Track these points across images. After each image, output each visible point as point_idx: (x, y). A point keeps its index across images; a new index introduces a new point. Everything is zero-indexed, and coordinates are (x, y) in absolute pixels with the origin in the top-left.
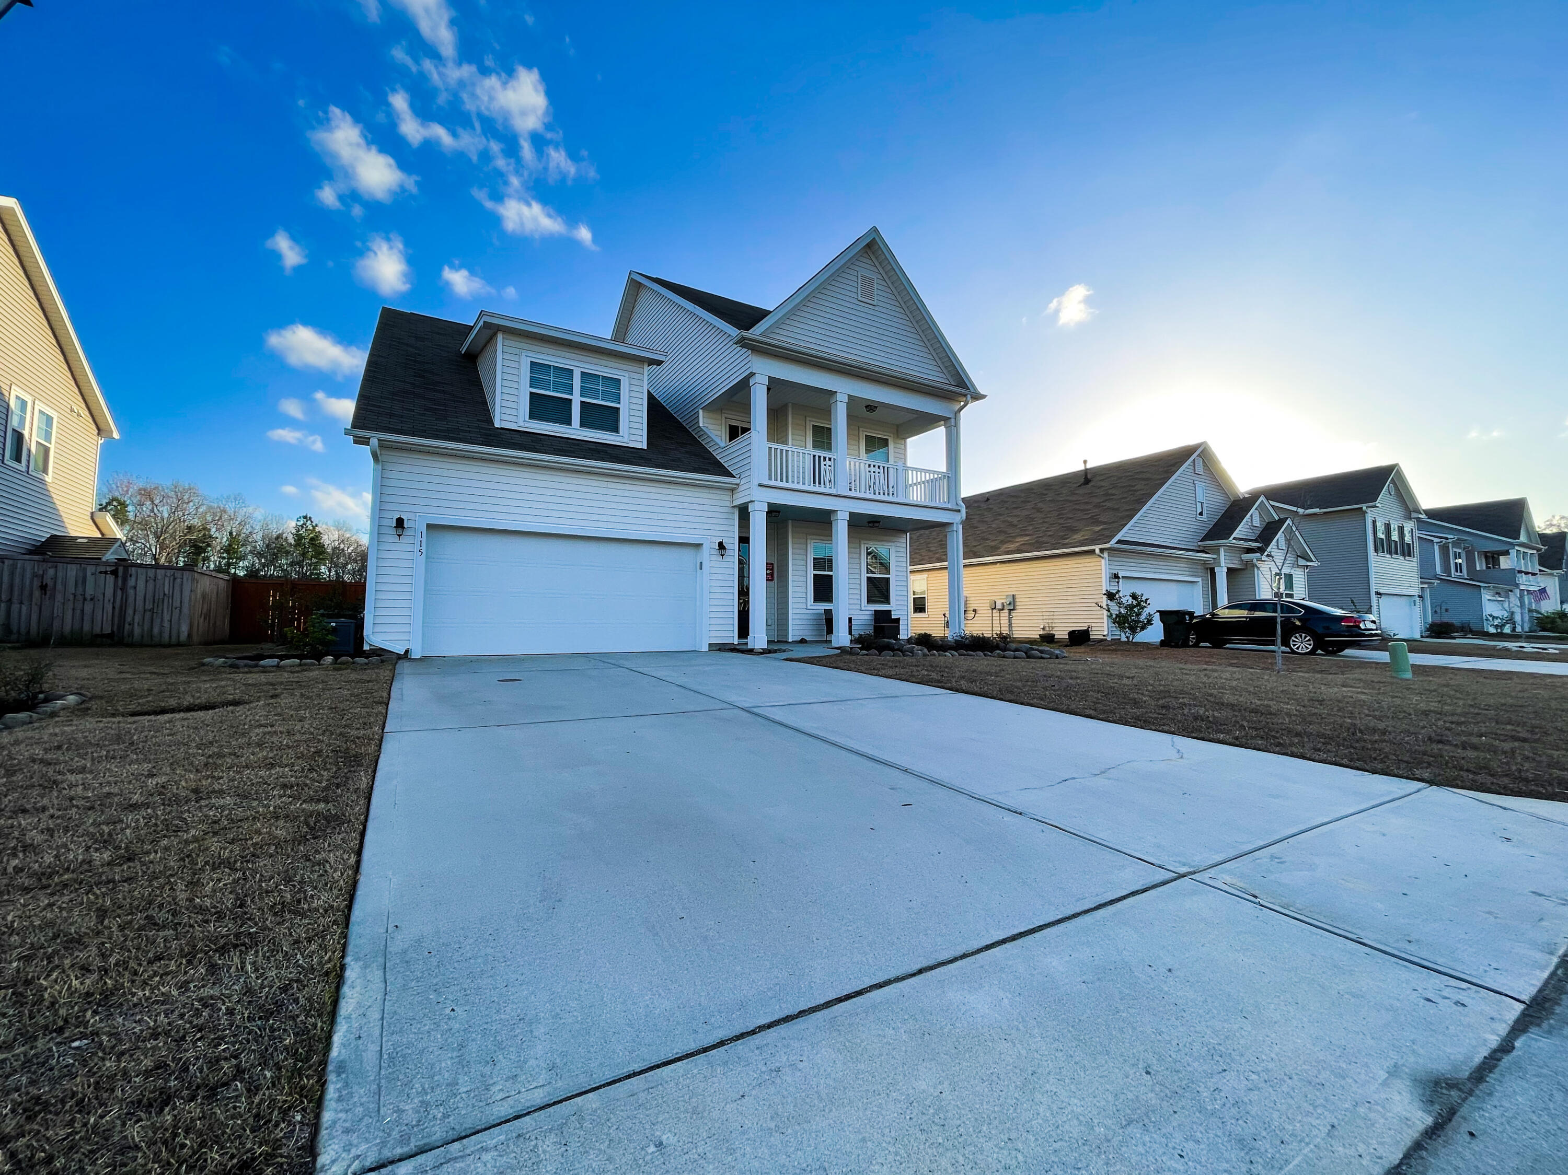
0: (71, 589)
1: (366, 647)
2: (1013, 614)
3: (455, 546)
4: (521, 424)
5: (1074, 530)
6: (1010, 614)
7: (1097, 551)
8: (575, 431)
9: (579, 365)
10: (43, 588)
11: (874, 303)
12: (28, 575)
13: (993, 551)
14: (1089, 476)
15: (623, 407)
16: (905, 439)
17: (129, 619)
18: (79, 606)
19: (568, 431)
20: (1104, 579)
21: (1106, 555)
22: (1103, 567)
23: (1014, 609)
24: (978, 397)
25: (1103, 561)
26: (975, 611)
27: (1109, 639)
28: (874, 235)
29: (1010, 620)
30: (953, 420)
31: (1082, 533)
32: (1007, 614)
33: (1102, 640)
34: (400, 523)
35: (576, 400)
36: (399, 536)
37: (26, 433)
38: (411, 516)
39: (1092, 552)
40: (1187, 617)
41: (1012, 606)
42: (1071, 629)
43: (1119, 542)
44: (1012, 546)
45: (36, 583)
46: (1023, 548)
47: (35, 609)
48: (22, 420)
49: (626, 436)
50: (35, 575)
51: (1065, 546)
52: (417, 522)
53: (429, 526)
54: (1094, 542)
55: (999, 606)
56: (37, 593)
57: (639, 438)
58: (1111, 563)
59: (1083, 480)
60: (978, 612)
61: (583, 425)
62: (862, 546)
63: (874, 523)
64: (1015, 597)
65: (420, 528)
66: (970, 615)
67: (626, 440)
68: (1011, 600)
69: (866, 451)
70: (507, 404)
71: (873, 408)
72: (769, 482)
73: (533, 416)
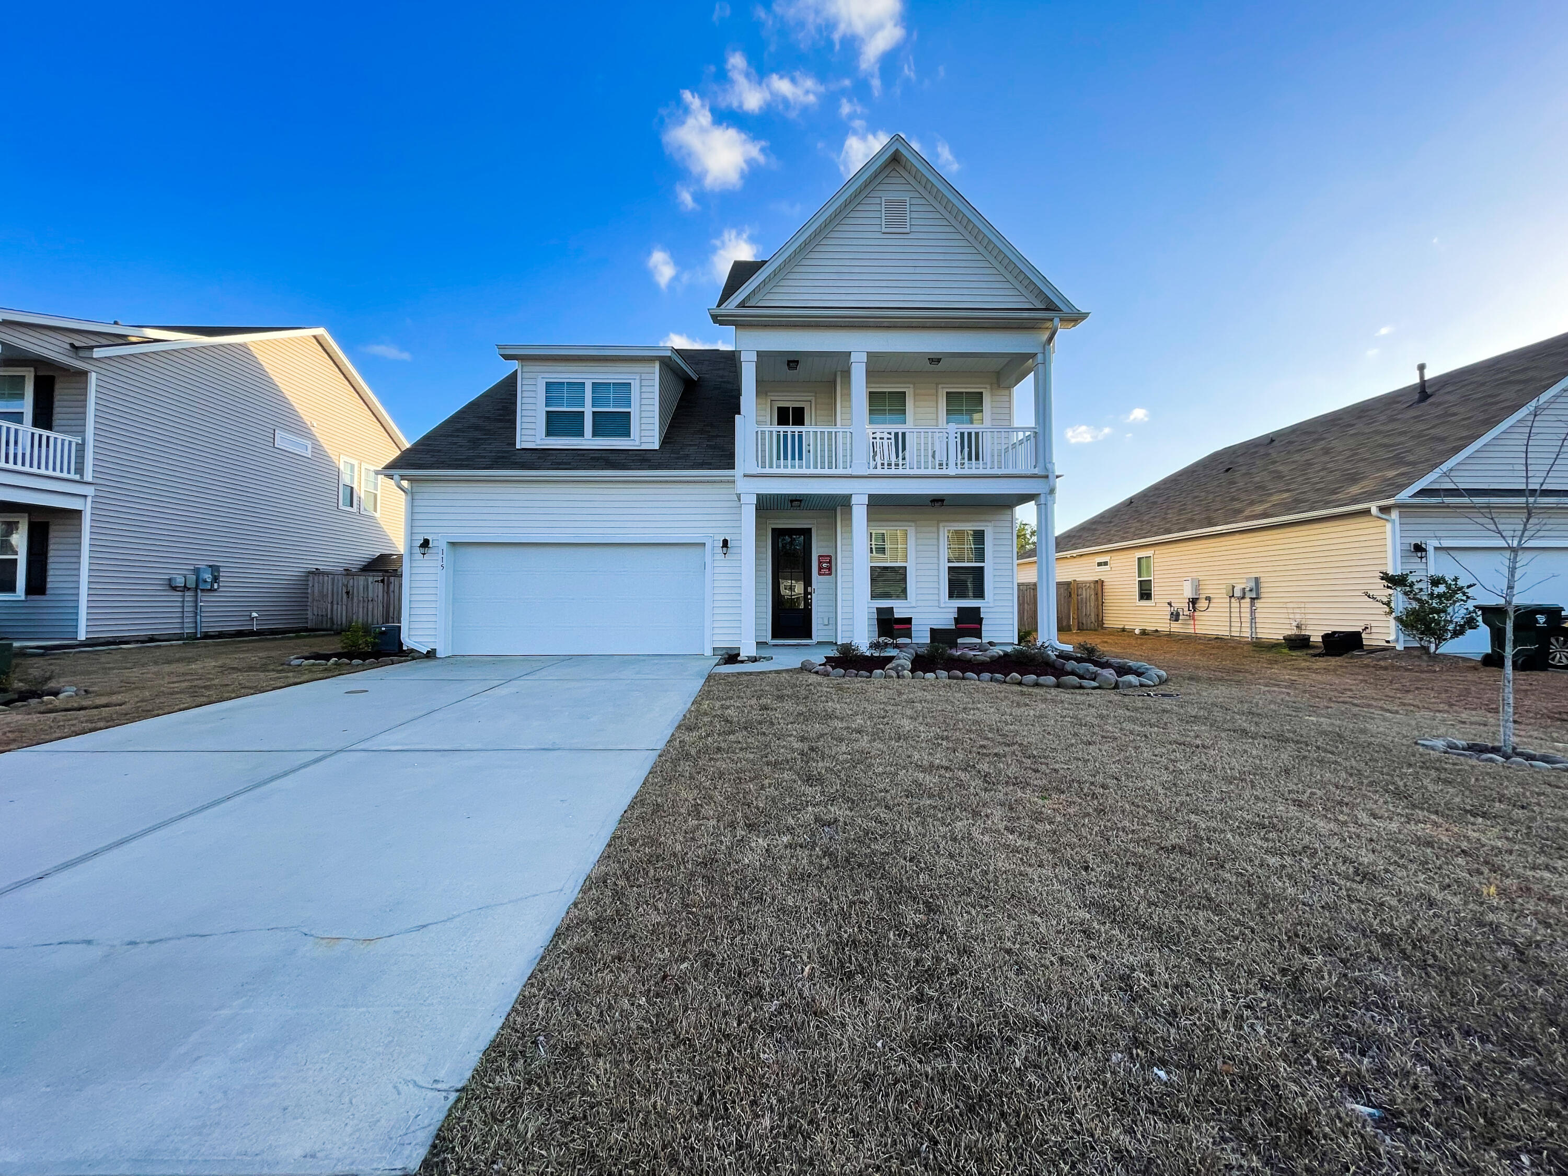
0: (361, 594)
1: (405, 648)
2: (1258, 604)
3: (475, 559)
4: (539, 442)
5: (1354, 479)
6: (1252, 604)
7: (1374, 510)
8: (588, 441)
9: (588, 376)
10: (348, 593)
11: (907, 230)
12: (340, 585)
13: (1234, 515)
14: (1429, 391)
15: (634, 410)
16: (1010, 387)
17: (391, 614)
18: (366, 605)
19: (579, 442)
20: (1390, 554)
21: (1395, 515)
22: (1389, 535)
23: (1257, 598)
24: (1076, 318)
25: (1389, 526)
26: (1208, 599)
27: (1400, 647)
28: (897, 146)
29: (1253, 612)
30: (1040, 356)
31: (1364, 483)
32: (1249, 605)
33: (1384, 649)
34: (425, 544)
35: (588, 411)
36: (424, 554)
37: (355, 486)
38: (435, 537)
39: (1367, 512)
40: (1541, 619)
41: (1254, 593)
42: (1329, 630)
43: (1422, 492)
44: (1259, 509)
45: (344, 590)
46: (1271, 511)
47: (344, 607)
48: (352, 477)
49: (637, 439)
50: (343, 585)
51: (1327, 504)
52: (439, 542)
53: (453, 544)
54: (1371, 496)
55: (1238, 593)
56: (345, 596)
57: (650, 440)
58: (1406, 527)
59: (1417, 397)
60: (1212, 601)
61: (595, 434)
62: (941, 529)
63: (938, 501)
64: (1257, 580)
65: (445, 546)
66: (1202, 604)
67: (637, 443)
68: (1252, 584)
69: (949, 412)
70: (525, 426)
71: (935, 360)
72: (760, 471)
73: (549, 433)
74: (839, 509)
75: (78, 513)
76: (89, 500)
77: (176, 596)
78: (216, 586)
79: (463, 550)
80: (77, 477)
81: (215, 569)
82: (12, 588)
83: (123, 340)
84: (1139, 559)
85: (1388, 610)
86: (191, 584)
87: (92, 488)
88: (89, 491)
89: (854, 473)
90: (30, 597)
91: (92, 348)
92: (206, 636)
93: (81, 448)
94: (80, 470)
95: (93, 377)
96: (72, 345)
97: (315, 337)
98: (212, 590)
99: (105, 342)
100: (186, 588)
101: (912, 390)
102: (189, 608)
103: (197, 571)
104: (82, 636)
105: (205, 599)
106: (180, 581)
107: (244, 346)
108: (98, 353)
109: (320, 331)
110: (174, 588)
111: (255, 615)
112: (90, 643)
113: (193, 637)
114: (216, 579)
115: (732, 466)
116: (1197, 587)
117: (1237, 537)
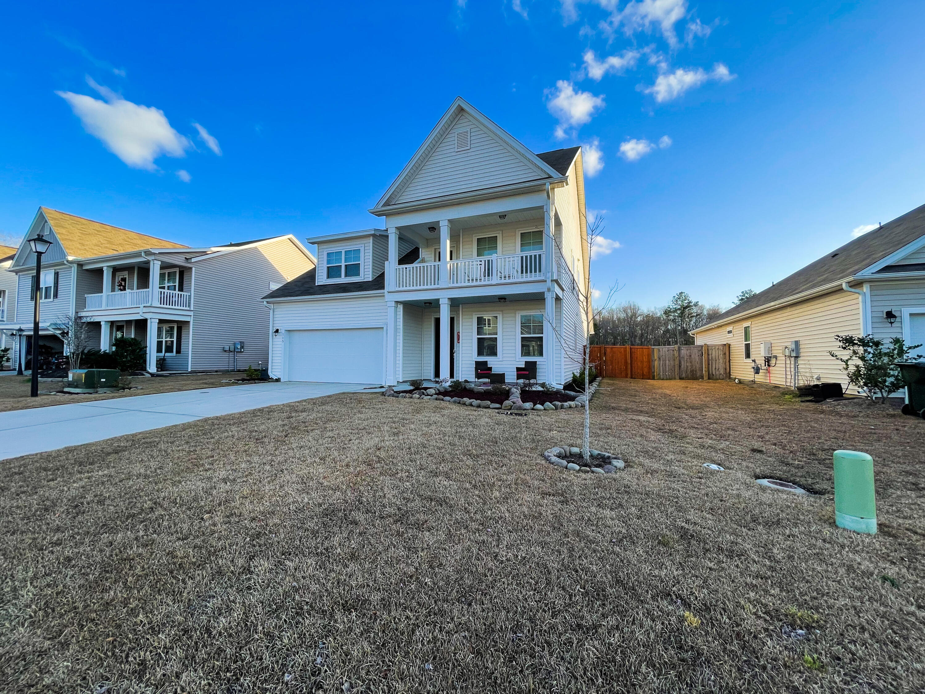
1: (268, 376)
2: (798, 361)
4: (324, 282)
6: (796, 361)
7: (845, 286)
8: (343, 280)
9: (343, 248)
11: (469, 148)
15: (361, 262)
19: (339, 280)
20: (862, 320)
21: (866, 288)
22: (861, 305)
23: (797, 357)
26: (775, 357)
29: (796, 368)
30: (545, 207)
32: (793, 362)
34: (277, 331)
35: (343, 265)
36: (276, 336)
39: (839, 290)
41: (795, 353)
43: (884, 269)
49: (363, 276)
52: (282, 330)
53: (288, 331)
55: (788, 353)
57: (368, 276)
58: (872, 298)
60: (778, 359)
61: (346, 276)
62: (517, 314)
63: (502, 299)
64: (797, 343)
65: (283, 332)
66: (773, 361)
67: (363, 278)
68: (793, 346)
69: (522, 245)
70: (319, 274)
71: (502, 216)
72: (398, 289)
73: (328, 277)
74: (461, 305)
75: (189, 322)
76: (192, 317)
77: (226, 354)
78: (242, 350)
79: (292, 333)
80: (189, 309)
81: (242, 343)
82: (172, 352)
83: (205, 253)
84: (746, 328)
85: (845, 366)
86: (232, 349)
87: (192, 312)
88: (191, 313)
89: (441, 287)
90: (178, 355)
91: (191, 258)
92: (239, 371)
93: (190, 296)
94: (189, 306)
95: (194, 269)
96: (186, 258)
97: (289, 239)
98: (241, 352)
99: (198, 255)
100: (230, 351)
101: (501, 235)
102: (232, 359)
103: (235, 344)
104: (190, 370)
105: (239, 356)
106: (227, 348)
107: (256, 248)
108: (193, 260)
109: (290, 236)
110: (225, 351)
111: (260, 362)
112: (192, 372)
113: (233, 371)
114: (242, 347)
115: (383, 288)
116: (770, 348)
117: (789, 309)
